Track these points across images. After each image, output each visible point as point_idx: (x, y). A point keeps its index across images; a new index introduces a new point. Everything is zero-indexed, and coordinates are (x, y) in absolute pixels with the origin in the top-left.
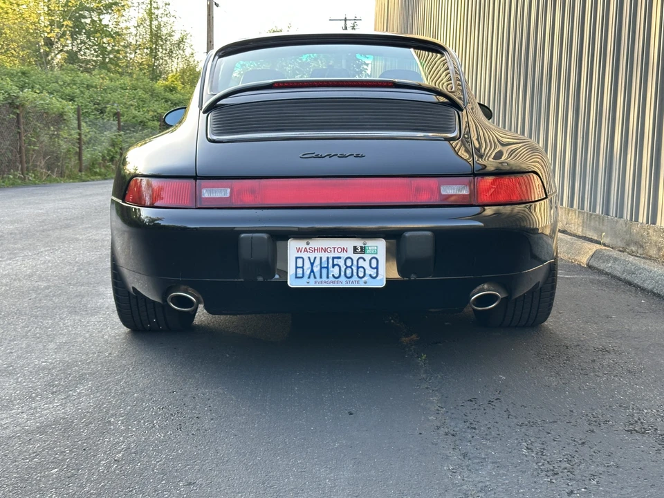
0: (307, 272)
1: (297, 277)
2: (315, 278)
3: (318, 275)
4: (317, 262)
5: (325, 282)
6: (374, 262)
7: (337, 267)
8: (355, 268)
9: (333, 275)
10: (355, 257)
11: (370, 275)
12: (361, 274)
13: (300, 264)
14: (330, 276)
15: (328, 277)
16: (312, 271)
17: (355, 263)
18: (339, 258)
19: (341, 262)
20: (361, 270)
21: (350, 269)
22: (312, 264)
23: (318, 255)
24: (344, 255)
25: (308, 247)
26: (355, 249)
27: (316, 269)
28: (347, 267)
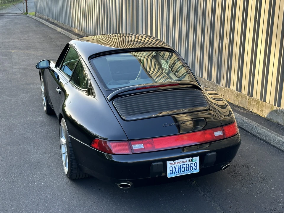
0: (174, 171)
1: (170, 174)
2: (176, 173)
3: (177, 172)
4: (177, 167)
5: (180, 174)
6: (196, 164)
7: (183, 168)
8: (189, 167)
9: (182, 171)
10: (189, 163)
11: (195, 169)
12: (191, 169)
13: (171, 169)
14: (181, 171)
15: (181, 172)
16: (175, 171)
17: (189, 165)
18: (184, 165)
19: (185, 166)
20: (192, 167)
21: (188, 168)
22: (175, 168)
23: (177, 165)
24: (186, 163)
25: (173, 162)
26: (189, 160)
27: (177, 170)
28: (187, 167)
